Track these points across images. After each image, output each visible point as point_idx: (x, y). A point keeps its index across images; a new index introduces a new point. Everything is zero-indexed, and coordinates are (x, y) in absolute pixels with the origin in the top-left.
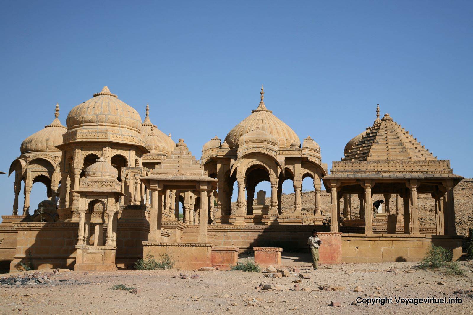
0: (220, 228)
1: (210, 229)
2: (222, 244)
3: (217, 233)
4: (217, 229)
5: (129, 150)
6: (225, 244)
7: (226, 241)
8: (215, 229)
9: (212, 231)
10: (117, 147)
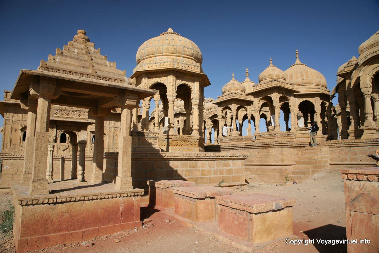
0: (344, 143)
1: (335, 145)
2: (348, 159)
3: (342, 148)
4: (341, 144)
5: (167, 76)
6: (351, 159)
7: (352, 156)
8: (338, 144)
9: (337, 147)
10: (153, 76)
